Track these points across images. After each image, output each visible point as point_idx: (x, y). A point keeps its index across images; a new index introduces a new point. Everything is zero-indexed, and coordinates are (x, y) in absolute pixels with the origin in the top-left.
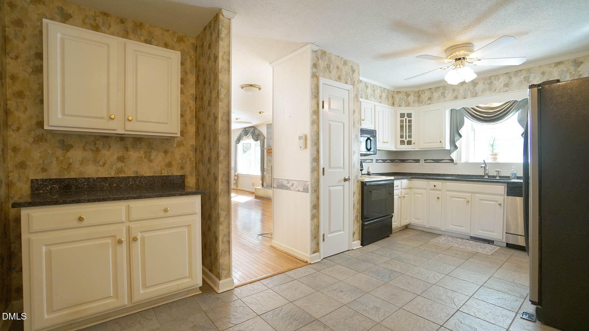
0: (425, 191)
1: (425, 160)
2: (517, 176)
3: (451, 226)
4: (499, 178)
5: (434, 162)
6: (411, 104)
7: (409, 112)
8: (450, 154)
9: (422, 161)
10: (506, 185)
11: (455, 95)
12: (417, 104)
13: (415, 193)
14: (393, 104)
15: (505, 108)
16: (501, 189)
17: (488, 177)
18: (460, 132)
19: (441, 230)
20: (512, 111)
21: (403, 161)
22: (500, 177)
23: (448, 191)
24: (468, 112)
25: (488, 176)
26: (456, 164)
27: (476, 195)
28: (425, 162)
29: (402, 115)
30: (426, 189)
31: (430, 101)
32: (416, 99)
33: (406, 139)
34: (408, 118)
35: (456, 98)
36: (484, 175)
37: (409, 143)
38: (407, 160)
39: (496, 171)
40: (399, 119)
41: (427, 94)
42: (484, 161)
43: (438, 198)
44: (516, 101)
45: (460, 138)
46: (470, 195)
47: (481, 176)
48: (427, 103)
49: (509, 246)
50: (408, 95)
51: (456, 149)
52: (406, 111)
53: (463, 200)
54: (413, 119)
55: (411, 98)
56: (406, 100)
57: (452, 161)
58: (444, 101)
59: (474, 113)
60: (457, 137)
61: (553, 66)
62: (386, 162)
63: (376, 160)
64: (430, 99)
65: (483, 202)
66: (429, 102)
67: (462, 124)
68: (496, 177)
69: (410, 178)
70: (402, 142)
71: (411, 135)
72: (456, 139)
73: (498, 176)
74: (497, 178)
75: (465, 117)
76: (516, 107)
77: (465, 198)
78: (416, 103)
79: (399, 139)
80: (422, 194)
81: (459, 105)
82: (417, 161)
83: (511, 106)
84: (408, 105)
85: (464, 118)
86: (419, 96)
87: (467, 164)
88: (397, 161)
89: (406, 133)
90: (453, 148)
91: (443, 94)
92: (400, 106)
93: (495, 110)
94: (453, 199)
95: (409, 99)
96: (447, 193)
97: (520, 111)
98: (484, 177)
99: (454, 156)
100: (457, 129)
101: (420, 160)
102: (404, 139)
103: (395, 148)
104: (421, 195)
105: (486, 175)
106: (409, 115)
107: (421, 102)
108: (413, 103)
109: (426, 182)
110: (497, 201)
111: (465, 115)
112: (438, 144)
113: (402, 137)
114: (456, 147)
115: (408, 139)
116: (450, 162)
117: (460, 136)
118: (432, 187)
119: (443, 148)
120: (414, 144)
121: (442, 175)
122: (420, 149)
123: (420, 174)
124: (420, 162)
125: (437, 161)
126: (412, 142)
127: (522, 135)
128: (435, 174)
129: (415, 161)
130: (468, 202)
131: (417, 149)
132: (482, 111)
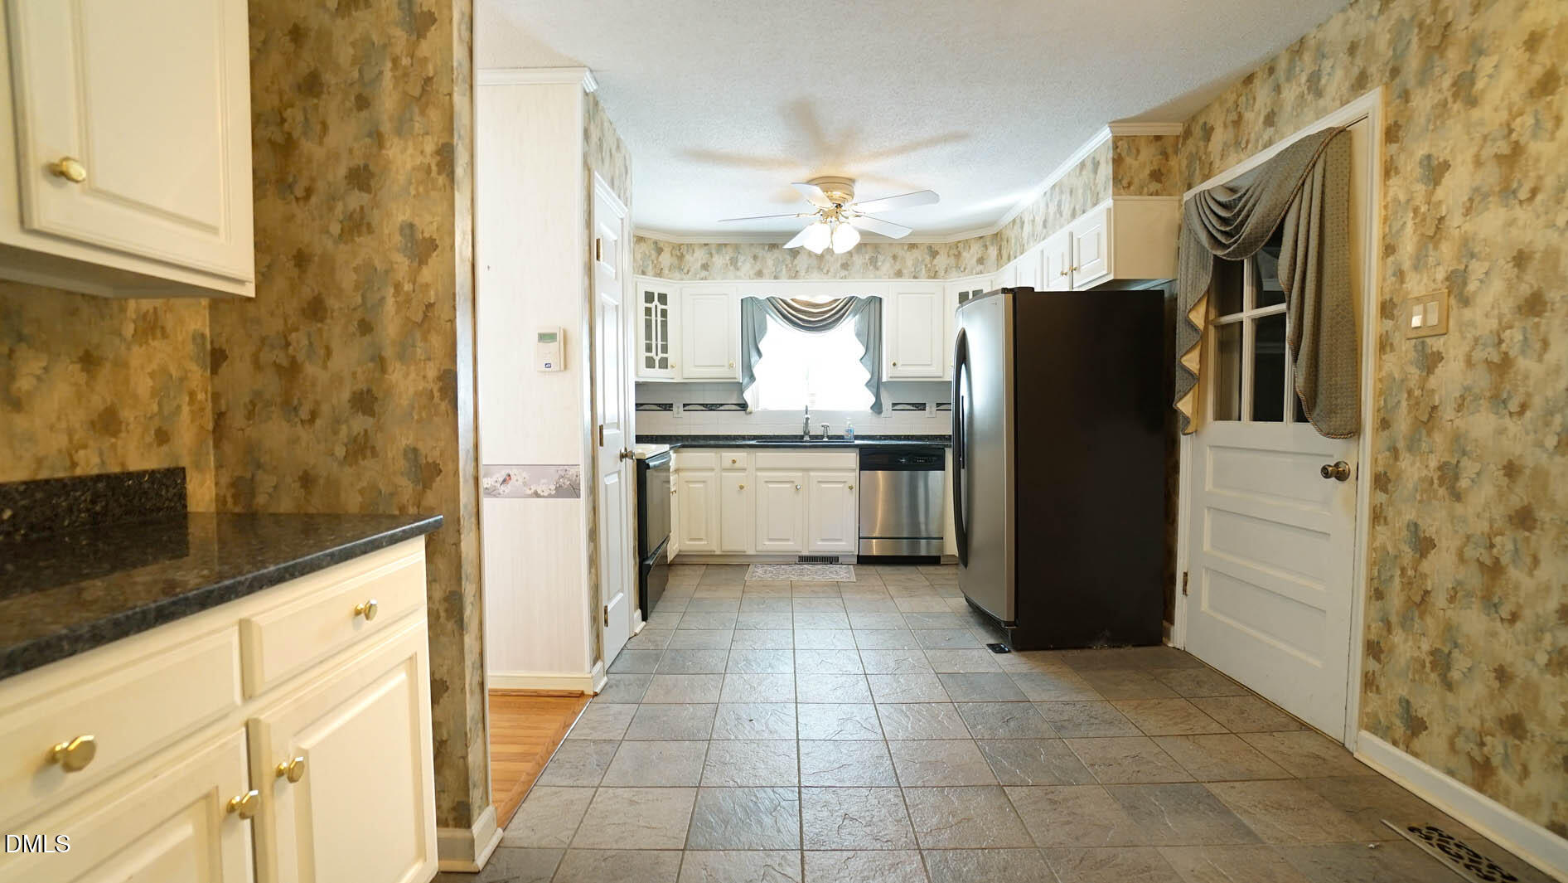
0: (712, 474)
1: (684, 405)
2: (855, 434)
3: (767, 543)
4: (827, 440)
5: (704, 409)
6: (666, 271)
7: (663, 291)
8: (742, 394)
10: (858, 451)
11: (757, 268)
12: (677, 275)
13: (688, 482)
15: (837, 308)
16: (852, 459)
17: (809, 438)
18: (760, 346)
19: (747, 553)
20: (849, 315)
22: (828, 437)
23: (758, 469)
24: (777, 309)
25: (810, 436)
26: (750, 413)
27: (812, 474)
28: (685, 409)
29: (649, 297)
30: (712, 470)
31: (707, 273)
32: (676, 262)
33: (657, 355)
34: (661, 304)
35: (760, 274)
37: (664, 364)
38: (643, 405)
39: (822, 426)
40: (642, 304)
41: (699, 256)
42: (807, 407)
43: (742, 488)
44: (853, 297)
45: (759, 359)
46: (800, 474)
47: (796, 437)
48: (698, 275)
49: (864, 560)
50: (660, 251)
51: (753, 382)
52: (655, 286)
53: (788, 485)
54: (670, 307)
55: (666, 259)
56: (655, 262)
57: (743, 406)
58: (737, 277)
59: (787, 311)
60: (754, 357)
61: (906, 247)
64: (705, 267)
65: (824, 485)
66: (704, 273)
67: (763, 329)
68: (822, 437)
69: (680, 447)
70: (650, 363)
71: (667, 345)
72: (752, 361)
73: (826, 435)
74: (824, 440)
75: (767, 316)
76: (852, 309)
77: (792, 482)
78: (676, 272)
79: (644, 354)
80: (704, 482)
81: (763, 289)
82: (668, 407)
83: (846, 306)
84: (659, 274)
85: (765, 317)
86: (681, 257)
87: (767, 414)
89: (657, 342)
90: (746, 380)
91: (734, 262)
92: (644, 273)
93: (820, 308)
94: (771, 485)
95: (661, 259)
96: (759, 474)
97: (857, 317)
98: (803, 439)
99: (748, 396)
100: (755, 338)
102: (653, 354)
104: (701, 485)
105: (807, 434)
106: (663, 298)
107: (685, 271)
108: (670, 270)
109: (713, 454)
110: (845, 482)
111: (770, 312)
112: (726, 369)
113: (649, 348)
114: (752, 378)
115: (661, 355)
116: (739, 408)
117: (759, 354)
118: (727, 463)
119: (735, 378)
120: (672, 367)
121: (722, 436)
122: (685, 378)
124: (673, 410)
125: (710, 407)
126: (670, 362)
127: (861, 360)
128: (707, 435)
129: (661, 407)
130: (797, 489)
131: (678, 380)
132: (799, 308)
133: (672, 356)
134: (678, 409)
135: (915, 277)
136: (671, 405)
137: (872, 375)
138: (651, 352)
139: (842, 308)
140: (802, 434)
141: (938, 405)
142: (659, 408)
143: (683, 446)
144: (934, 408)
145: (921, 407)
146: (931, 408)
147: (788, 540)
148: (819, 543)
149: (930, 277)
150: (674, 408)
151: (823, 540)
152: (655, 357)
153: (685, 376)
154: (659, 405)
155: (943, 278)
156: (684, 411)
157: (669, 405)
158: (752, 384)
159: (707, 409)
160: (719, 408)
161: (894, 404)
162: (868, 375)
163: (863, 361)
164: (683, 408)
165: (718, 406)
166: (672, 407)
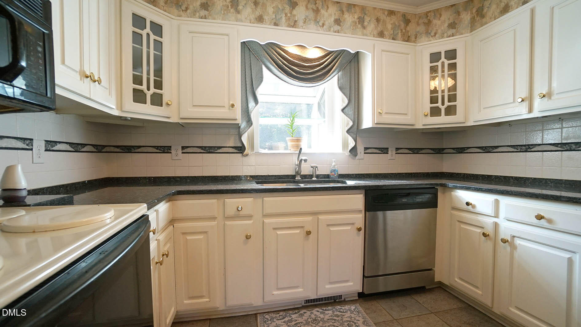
0: (214, 223)
1: (183, 148)
3: (275, 293)
4: (316, 179)
5: (202, 151)
7: (157, 20)
8: (240, 136)
10: (363, 191)
11: (258, 13)
12: (174, 9)
15: (325, 63)
17: (301, 177)
18: (257, 93)
20: (335, 70)
21: (129, 149)
22: (317, 176)
23: (263, 216)
24: (271, 58)
26: (247, 155)
28: (184, 151)
29: (139, 21)
30: (214, 218)
31: (207, 12)
33: (148, 89)
34: (154, 34)
35: (259, 19)
37: (157, 100)
38: (139, 147)
39: (312, 167)
40: (129, 27)
42: (300, 149)
43: (248, 237)
45: (255, 105)
48: (198, 14)
51: (250, 127)
52: (148, 12)
53: (298, 231)
54: (166, 40)
57: (241, 149)
58: (235, 20)
59: (282, 62)
62: (83, 150)
63: (49, 142)
64: (205, 6)
65: (332, 229)
66: (204, 12)
67: (259, 79)
68: (311, 176)
69: (174, 194)
70: (139, 96)
71: (162, 81)
72: (250, 106)
73: (315, 175)
75: (264, 63)
77: (302, 227)
78: (172, 7)
79: (129, 86)
80: (206, 232)
82: (166, 150)
83: (331, 62)
85: (262, 66)
88: (112, 149)
89: (148, 74)
90: (244, 124)
91: (234, 4)
93: (312, 63)
94: (279, 232)
96: (267, 221)
97: (340, 73)
98: (295, 178)
99: (245, 140)
100: (253, 87)
101: (171, 147)
102: (143, 88)
103: (117, 109)
105: (298, 175)
106: (157, 29)
107: (183, 8)
108: (165, 2)
109: (214, 201)
110: (353, 224)
111: (265, 60)
112: (226, 110)
113: (137, 80)
114: (249, 122)
115: (153, 90)
116: (236, 151)
117: (256, 101)
118: (231, 211)
119: (236, 120)
120: (168, 104)
121: (220, 177)
122: (181, 118)
123: (173, 177)
124: (171, 153)
125: (209, 149)
126: (165, 100)
127: (343, 110)
128: (206, 176)
129: (160, 150)
130: (309, 233)
131: (174, 119)
132: (293, 61)
133: (167, 93)
134: (176, 151)
135: (393, 39)
136: (169, 148)
137: (354, 122)
138: (141, 85)
139: (329, 64)
140: (294, 174)
141: (397, 149)
142: (157, 151)
143: (180, 193)
144: (394, 152)
145: (384, 151)
146: (392, 151)
147: (297, 287)
148: (327, 286)
149: (404, 41)
150: (173, 151)
151: (331, 283)
152: (145, 91)
153: (183, 115)
154: (157, 147)
155: (414, 42)
156: (183, 153)
157: (167, 148)
158: (249, 128)
159: (205, 152)
160: (217, 150)
161: (366, 149)
162: (351, 124)
163: (344, 111)
164: (182, 150)
165: (216, 149)
166: (170, 149)
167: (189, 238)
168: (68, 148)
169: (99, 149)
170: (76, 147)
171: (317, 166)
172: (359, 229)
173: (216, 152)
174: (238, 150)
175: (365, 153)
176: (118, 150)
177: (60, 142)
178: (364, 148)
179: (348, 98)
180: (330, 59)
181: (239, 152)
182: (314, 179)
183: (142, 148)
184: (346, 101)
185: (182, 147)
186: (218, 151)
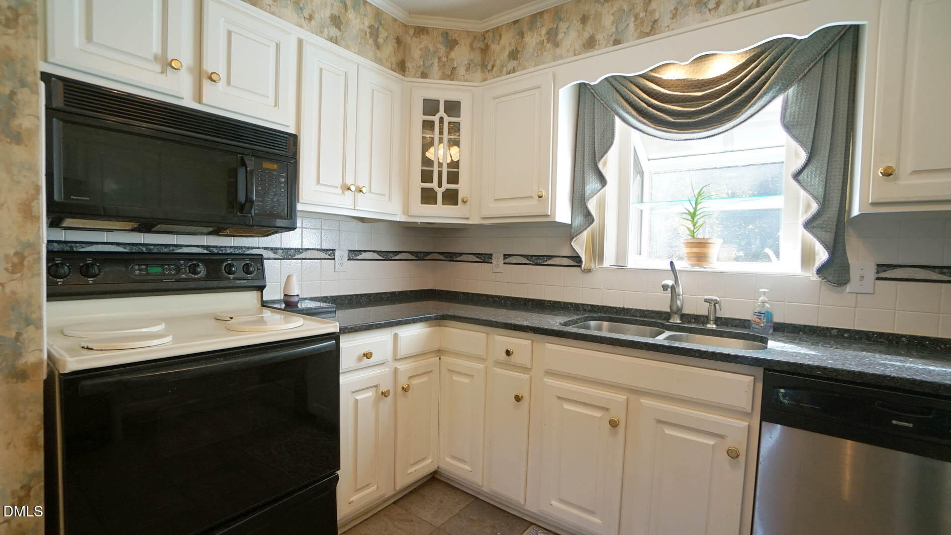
0: (481, 366)
1: (506, 256)
4: (714, 326)
5: (527, 262)
6: (461, 71)
7: (453, 97)
8: (571, 240)
9: (498, 260)
10: (760, 372)
11: (587, 35)
12: (478, 75)
13: (450, 371)
14: (401, 67)
15: (745, 80)
17: (681, 320)
18: (600, 165)
19: (526, 508)
21: (451, 257)
22: (718, 321)
23: (550, 373)
24: (626, 100)
25: (683, 317)
26: (588, 271)
28: (507, 261)
29: (430, 107)
31: (516, 62)
32: (477, 57)
33: (440, 185)
34: (449, 115)
35: (591, 43)
36: (669, 310)
37: (451, 198)
38: (461, 254)
39: (706, 301)
40: (419, 117)
41: (508, 41)
42: (672, 263)
43: (518, 399)
45: (600, 187)
47: (659, 314)
48: (505, 69)
50: (451, 43)
51: (590, 224)
52: (442, 91)
53: (598, 414)
54: (464, 120)
55: (462, 55)
56: (444, 59)
57: (577, 259)
58: (555, 58)
59: (646, 103)
60: (592, 184)
62: (395, 258)
63: (349, 251)
64: (514, 55)
65: (668, 431)
66: (513, 63)
67: (606, 141)
70: (428, 197)
71: (458, 172)
72: (590, 193)
73: (712, 317)
77: (606, 409)
78: (476, 72)
79: (417, 184)
80: (472, 376)
81: (598, 68)
82: (486, 258)
83: (763, 73)
84: (450, 74)
85: (614, 117)
86: (485, 50)
88: (436, 256)
89: (441, 167)
90: (579, 220)
91: (553, 36)
92: (424, 75)
94: (567, 406)
95: (453, 55)
96: (549, 381)
97: (791, 91)
98: (668, 319)
99: (580, 246)
100: (595, 157)
101: (491, 255)
102: (434, 185)
103: (404, 214)
104: (466, 380)
105: (675, 313)
106: (454, 108)
107: (489, 68)
108: (468, 70)
109: (482, 335)
110: (722, 437)
111: (616, 107)
112: (535, 202)
113: (427, 177)
115: (446, 186)
116: (572, 263)
117: (602, 180)
118: (501, 354)
119: (547, 216)
120: (464, 202)
121: (548, 303)
122: (483, 218)
123: (492, 296)
124: (492, 263)
125: (536, 259)
126: (461, 196)
127: (797, 176)
128: (529, 299)
129: (480, 258)
130: (614, 424)
131: (475, 220)
132: (670, 95)
133: (463, 188)
137: (824, 203)
138: (432, 182)
139: (753, 81)
142: (478, 260)
150: (494, 261)
152: (436, 188)
153: (486, 214)
154: (477, 255)
156: (504, 263)
157: (487, 256)
158: (589, 226)
159: (531, 263)
160: (546, 261)
161: (881, 267)
162: (815, 207)
163: (800, 178)
164: (504, 260)
165: (546, 259)
166: (491, 258)
167: (455, 378)
168: (376, 256)
169: (419, 256)
170: (386, 256)
171: (719, 299)
172: (733, 454)
173: (545, 263)
174: (577, 262)
175: (878, 279)
176: (442, 257)
177: (365, 251)
178: (878, 265)
179: (810, 147)
180: (757, 69)
181: (577, 264)
182: (711, 326)
183: (464, 256)
184: (803, 156)
185: (504, 255)
186: (549, 262)
